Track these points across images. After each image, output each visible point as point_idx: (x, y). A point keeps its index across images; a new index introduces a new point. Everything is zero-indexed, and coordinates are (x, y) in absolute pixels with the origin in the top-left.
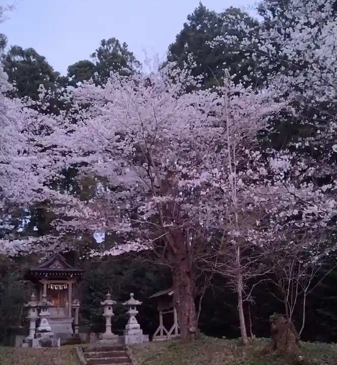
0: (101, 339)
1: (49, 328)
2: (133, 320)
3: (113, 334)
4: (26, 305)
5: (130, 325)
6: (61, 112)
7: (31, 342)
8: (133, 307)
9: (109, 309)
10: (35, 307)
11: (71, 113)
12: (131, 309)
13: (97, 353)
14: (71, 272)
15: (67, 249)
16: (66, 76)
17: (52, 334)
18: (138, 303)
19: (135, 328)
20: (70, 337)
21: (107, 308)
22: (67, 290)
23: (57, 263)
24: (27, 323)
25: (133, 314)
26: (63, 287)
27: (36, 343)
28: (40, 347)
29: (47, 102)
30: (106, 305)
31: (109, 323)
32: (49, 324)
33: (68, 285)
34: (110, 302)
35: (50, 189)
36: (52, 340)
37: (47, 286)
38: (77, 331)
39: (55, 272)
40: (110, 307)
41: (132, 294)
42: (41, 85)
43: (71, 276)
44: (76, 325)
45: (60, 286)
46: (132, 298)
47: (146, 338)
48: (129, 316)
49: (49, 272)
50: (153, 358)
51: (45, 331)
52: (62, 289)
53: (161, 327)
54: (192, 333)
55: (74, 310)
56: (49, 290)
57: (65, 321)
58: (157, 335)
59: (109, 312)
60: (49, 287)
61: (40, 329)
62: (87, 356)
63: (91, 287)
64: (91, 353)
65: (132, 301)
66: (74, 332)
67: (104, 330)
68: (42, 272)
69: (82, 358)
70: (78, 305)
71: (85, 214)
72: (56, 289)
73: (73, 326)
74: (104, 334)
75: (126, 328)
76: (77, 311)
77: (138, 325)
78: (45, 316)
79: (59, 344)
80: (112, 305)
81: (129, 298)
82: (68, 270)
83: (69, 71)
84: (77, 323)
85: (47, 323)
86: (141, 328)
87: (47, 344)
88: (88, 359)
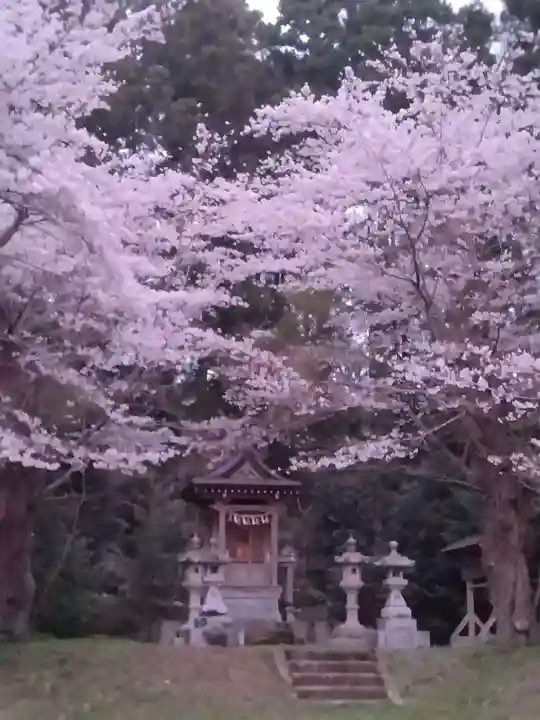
0: (335, 637)
1: (222, 608)
2: (397, 597)
3: (361, 626)
4: (182, 558)
5: (391, 608)
6: (239, 175)
7: (187, 634)
8: (396, 570)
9: (354, 571)
10: (199, 563)
11: (260, 175)
12: (391, 575)
13: (316, 663)
14: (275, 488)
15: (266, 439)
16: (274, 22)
17: (227, 619)
18: (406, 562)
19: (401, 616)
20: (272, 628)
21: (348, 570)
22: (268, 526)
23: (247, 467)
24: (184, 595)
25: (396, 586)
26: (260, 519)
27: (197, 636)
28: (203, 644)
29: (212, 158)
30: (347, 563)
31: (352, 603)
32: (224, 598)
33: (270, 517)
34: (356, 557)
35: (218, 334)
36: (228, 631)
37: (227, 516)
38: (290, 618)
39: (242, 487)
40: (355, 567)
41: (394, 543)
42: (201, 126)
43: (277, 497)
44: (289, 605)
45: (252, 517)
46: (394, 552)
47: (424, 638)
48: (387, 591)
49: (229, 487)
50: (429, 680)
51: (213, 613)
52: (257, 523)
53: (470, 618)
54: (518, 632)
55: (282, 571)
56: (230, 526)
57: (264, 594)
58: (461, 634)
59: (352, 580)
60: (230, 520)
61: (205, 608)
62: (294, 668)
63: (331, 518)
64: (303, 663)
65: (395, 559)
66: (284, 618)
67: (343, 618)
68: (216, 487)
69: (284, 672)
70: (292, 559)
71: (282, 384)
72: (245, 522)
73: (282, 605)
74: (343, 626)
75: (383, 615)
76: (290, 572)
77: (408, 611)
78: (215, 583)
79: (242, 641)
80: (359, 564)
81: (388, 551)
82: (271, 482)
83: (281, 12)
84: (290, 599)
85: (220, 598)
86: (414, 615)
87: (218, 640)
88: (296, 674)
